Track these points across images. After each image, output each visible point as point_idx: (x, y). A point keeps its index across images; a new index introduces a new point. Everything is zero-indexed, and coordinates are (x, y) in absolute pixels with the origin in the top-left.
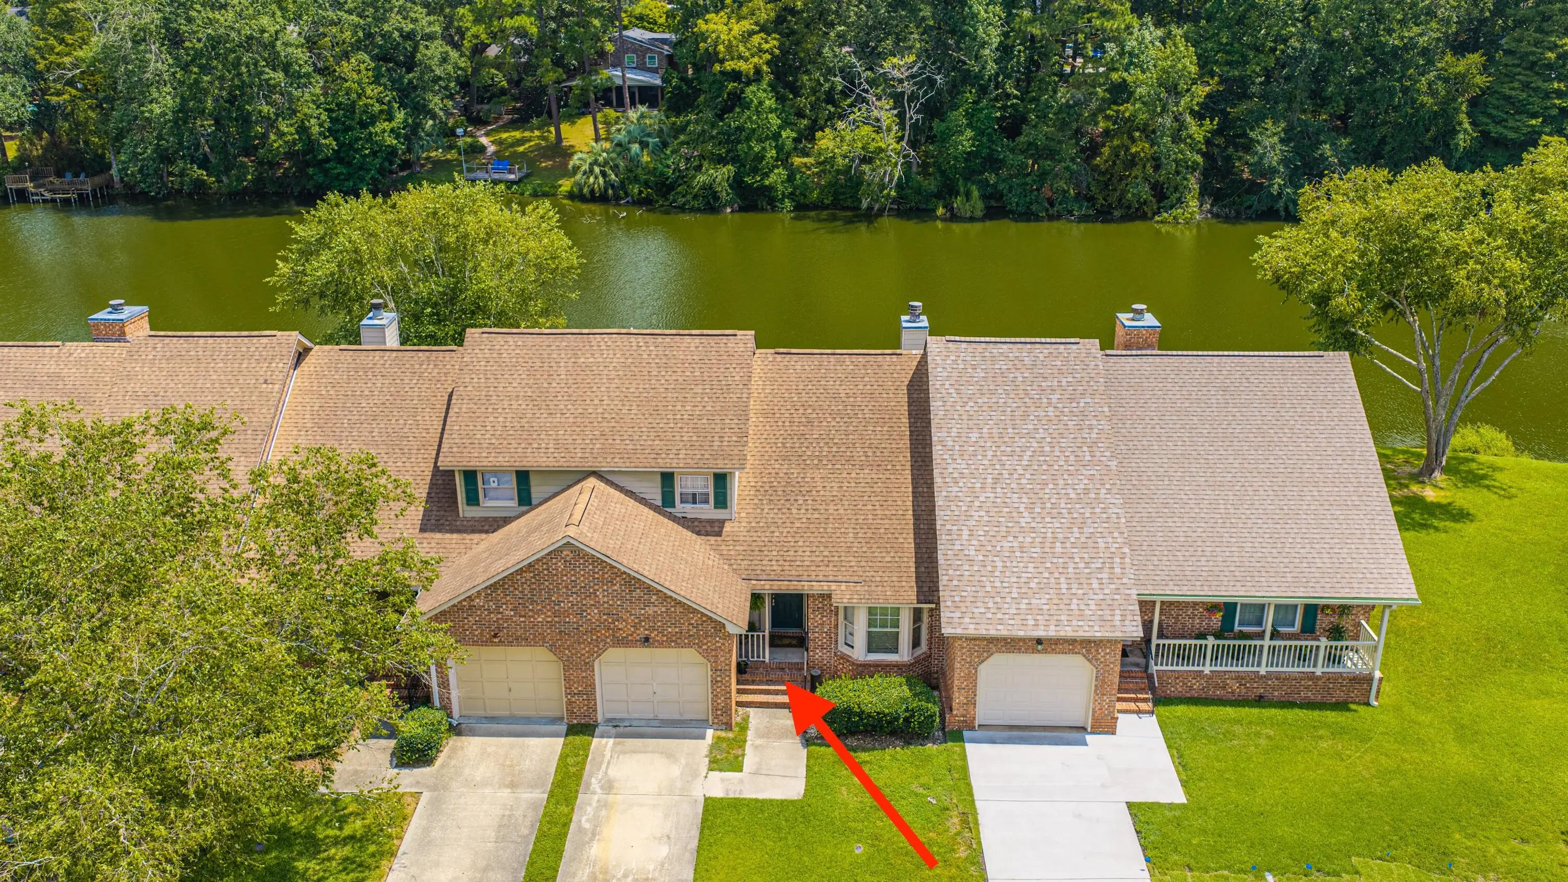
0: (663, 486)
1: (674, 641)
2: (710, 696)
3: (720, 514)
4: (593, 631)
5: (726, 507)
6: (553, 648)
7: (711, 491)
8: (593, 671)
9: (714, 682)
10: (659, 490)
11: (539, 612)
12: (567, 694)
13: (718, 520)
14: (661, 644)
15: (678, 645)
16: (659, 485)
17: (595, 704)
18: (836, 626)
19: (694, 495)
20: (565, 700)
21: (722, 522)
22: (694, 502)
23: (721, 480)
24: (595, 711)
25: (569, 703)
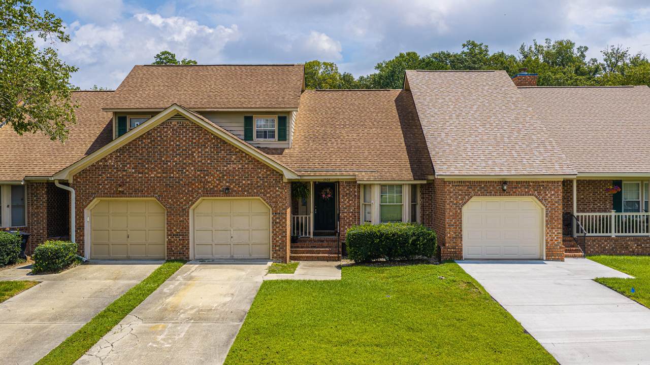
0: (246, 125)
1: (247, 191)
2: (271, 235)
3: (281, 145)
4: (190, 184)
5: (285, 140)
6: (161, 198)
7: (276, 129)
8: (188, 216)
9: (275, 223)
10: (243, 129)
11: (152, 170)
12: (168, 235)
13: (281, 149)
14: (237, 194)
15: (250, 194)
16: (243, 124)
17: (188, 244)
18: (359, 207)
19: (265, 132)
20: (167, 240)
21: (283, 149)
22: (265, 137)
23: (283, 120)
24: (188, 249)
25: (170, 242)
